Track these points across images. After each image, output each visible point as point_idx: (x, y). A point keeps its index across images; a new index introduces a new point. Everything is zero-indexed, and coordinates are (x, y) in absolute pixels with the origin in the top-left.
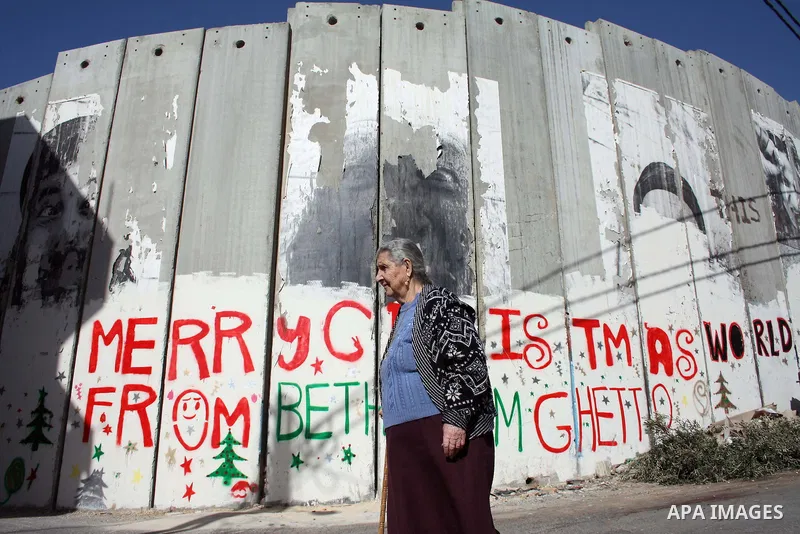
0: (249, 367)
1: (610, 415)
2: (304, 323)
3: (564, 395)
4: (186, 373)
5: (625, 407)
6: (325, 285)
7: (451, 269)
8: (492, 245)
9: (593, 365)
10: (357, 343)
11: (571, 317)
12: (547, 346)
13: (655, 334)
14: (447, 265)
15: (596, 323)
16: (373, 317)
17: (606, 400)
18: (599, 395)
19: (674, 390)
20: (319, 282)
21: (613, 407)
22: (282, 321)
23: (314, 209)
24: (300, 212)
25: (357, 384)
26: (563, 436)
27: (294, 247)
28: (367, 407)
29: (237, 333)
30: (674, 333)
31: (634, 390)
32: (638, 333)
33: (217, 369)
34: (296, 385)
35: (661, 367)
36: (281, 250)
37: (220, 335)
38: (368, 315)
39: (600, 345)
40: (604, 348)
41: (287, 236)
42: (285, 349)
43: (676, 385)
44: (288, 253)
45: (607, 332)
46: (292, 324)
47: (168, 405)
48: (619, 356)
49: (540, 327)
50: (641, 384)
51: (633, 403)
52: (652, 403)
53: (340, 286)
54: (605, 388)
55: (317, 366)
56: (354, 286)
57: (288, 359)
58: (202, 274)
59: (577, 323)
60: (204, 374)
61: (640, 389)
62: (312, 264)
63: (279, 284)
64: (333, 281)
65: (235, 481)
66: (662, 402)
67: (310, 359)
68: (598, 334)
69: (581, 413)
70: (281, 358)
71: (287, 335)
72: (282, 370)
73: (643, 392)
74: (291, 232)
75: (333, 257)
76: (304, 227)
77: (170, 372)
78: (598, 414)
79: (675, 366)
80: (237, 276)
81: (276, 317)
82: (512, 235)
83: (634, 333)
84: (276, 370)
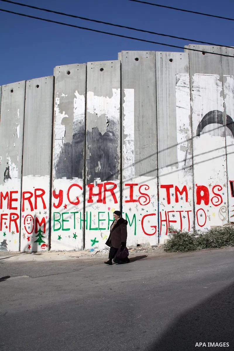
0: (45, 207)
1: (175, 222)
2: (61, 192)
3: (154, 214)
4: (27, 209)
5: (183, 218)
6: (67, 178)
7: (111, 170)
8: (127, 159)
9: (169, 202)
10: (78, 198)
11: (160, 185)
12: (148, 196)
13: (201, 188)
14: (109, 169)
15: (172, 186)
16: (83, 189)
17: (173, 216)
18: (171, 214)
19: (208, 211)
20: (65, 178)
21: (177, 218)
22: (54, 192)
23: (64, 151)
24: (59, 153)
25: (77, 212)
26: (153, 229)
27: (57, 166)
28: (81, 220)
29: (41, 196)
30: (212, 187)
31: (188, 212)
32: (192, 189)
33: (36, 208)
34: (59, 213)
35: (203, 202)
36: (53, 167)
37: (36, 196)
38: (81, 188)
39: (173, 195)
40: (175, 196)
41: (55, 162)
42: (55, 201)
43: (209, 209)
44: (55, 168)
45: (177, 189)
46: (57, 193)
47: (23, 219)
48: (182, 198)
49: (146, 189)
50: (192, 209)
51: (187, 216)
52: (196, 216)
53: (72, 179)
54: (174, 211)
55: (65, 207)
56: (77, 178)
57: (56, 205)
58: (30, 176)
59: (162, 186)
60: (32, 210)
61: (191, 211)
62: (63, 171)
63: (53, 179)
64: (70, 177)
65: (42, 244)
66: (201, 216)
67: (63, 205)
68: (172, 191)
69: (161, 221)
70: (54, 204)
71: (56, 197)
72: (55, 208)
73: (192, 212)
74: (56, 160)
75: (70, 168)
76: (60, 158)
77: (22, 209)
78: (169, 221)
79: (210, 201)
80: (40, 176)
81: (53, 190)
82: (136, 154)
83: (190, 189)
84: (53, 208)
